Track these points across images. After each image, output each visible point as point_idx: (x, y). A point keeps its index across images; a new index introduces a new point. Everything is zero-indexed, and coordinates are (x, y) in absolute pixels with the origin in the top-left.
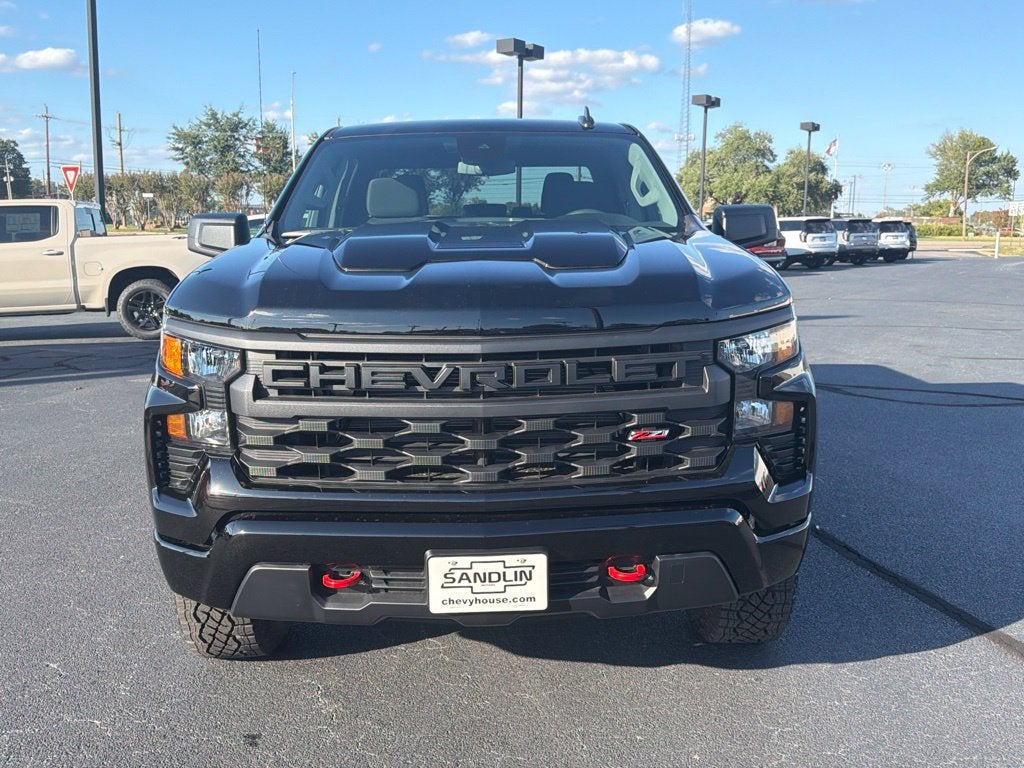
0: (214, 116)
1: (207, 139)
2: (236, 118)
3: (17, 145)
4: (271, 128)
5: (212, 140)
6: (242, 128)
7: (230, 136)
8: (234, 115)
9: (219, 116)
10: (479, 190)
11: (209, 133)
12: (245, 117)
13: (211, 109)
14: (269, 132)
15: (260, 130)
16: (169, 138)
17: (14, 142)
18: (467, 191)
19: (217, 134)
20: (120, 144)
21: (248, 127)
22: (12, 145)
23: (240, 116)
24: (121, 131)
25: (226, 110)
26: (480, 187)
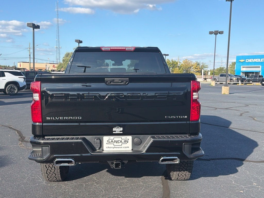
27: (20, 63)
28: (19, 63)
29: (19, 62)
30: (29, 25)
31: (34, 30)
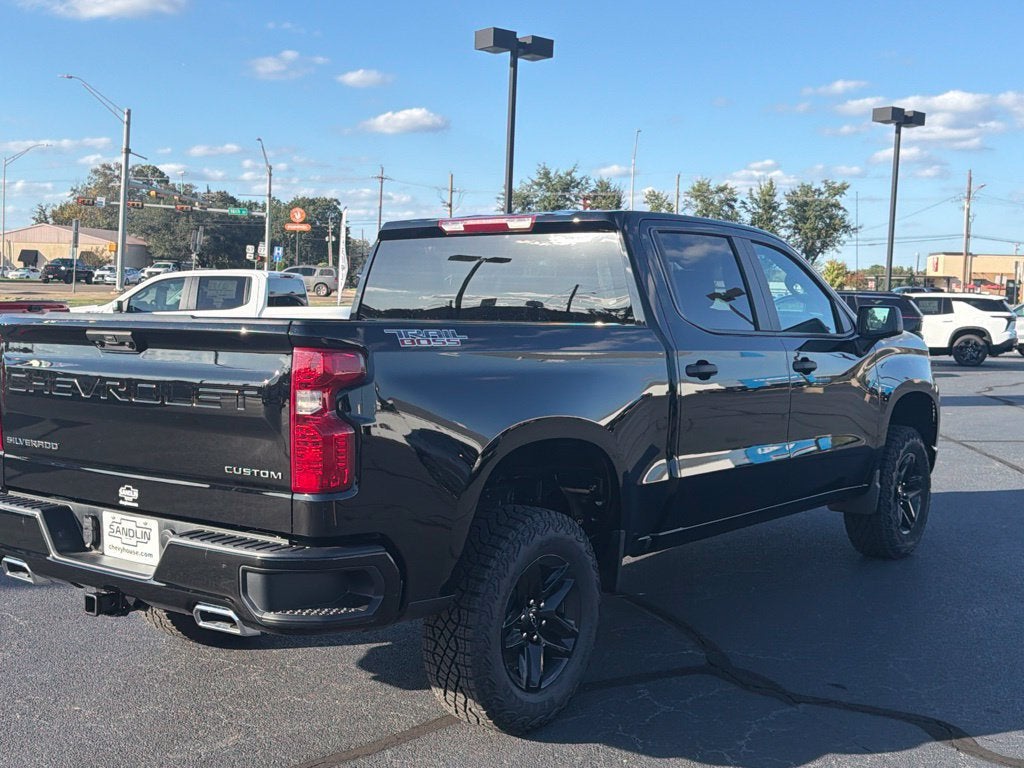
0: (547, 174)
1: (537, 199)
2: (569, 177)
3: (339, 204)
4: (604, 186)
5: (542, 201)
6: (573, 187)
7: (560, 196)
8: (569, 174)
9: (552, 175)
10: (838, 251)
11: (540, 193)
12: (577, 176)
13: (544, 168)
14: (602, 191)
15: (592, 188)
16: (498, 198)
17: (336, 200)
18: (823, 253)
19: (548, 194)
20: (450, 206)
21: (580, 187)
22: (335, 203)
23: (573, 174)
24: (452, 192)
25: (559, 169)
26: (839, 247)
27: (935, 257)
28: (932, 257)
29: (931, 254)
30: (878, 115)
31: (898, 132)
